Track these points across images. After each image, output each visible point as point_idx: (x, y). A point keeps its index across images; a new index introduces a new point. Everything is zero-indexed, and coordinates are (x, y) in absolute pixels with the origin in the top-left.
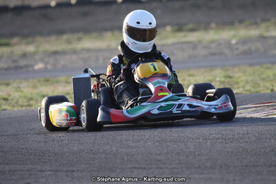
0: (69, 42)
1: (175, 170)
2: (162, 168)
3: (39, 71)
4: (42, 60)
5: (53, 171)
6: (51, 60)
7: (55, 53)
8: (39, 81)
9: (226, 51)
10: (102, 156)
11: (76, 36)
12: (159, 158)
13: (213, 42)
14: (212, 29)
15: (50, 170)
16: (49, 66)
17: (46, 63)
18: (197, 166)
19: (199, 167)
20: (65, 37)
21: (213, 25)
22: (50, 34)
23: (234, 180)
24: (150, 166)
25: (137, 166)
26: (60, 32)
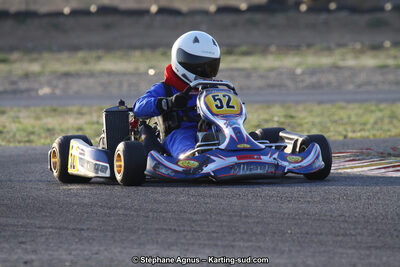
0: (85, 62)
1: (215, 235)
2: (197, 232)
3: (45, 98)
4: (49, 84)
5: (56, 228)
6: (61, 84)
7: (67, 75)
8: (44, 111)
9: (289, 83)
10: (121, 212)
11: (94, 54)
12: (195, 217)
13: (272, 70)
14: (272, 53)
15: (51, 227)
16: (58, 92)
17: (54, 87)
18: (242, 230)
19: (245, 232)
20: (81, 54)
21: (273, 48)
22: (61, 49)
23: (290, 251)
24: (182, 228)
25: (165, 227)
26: (75, 48)
